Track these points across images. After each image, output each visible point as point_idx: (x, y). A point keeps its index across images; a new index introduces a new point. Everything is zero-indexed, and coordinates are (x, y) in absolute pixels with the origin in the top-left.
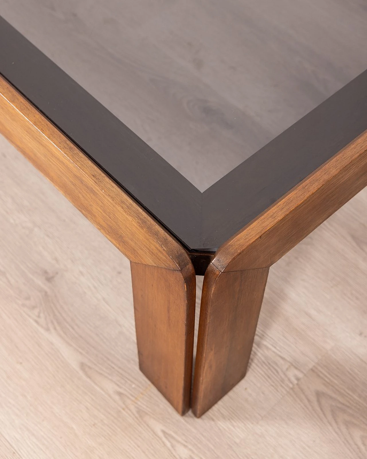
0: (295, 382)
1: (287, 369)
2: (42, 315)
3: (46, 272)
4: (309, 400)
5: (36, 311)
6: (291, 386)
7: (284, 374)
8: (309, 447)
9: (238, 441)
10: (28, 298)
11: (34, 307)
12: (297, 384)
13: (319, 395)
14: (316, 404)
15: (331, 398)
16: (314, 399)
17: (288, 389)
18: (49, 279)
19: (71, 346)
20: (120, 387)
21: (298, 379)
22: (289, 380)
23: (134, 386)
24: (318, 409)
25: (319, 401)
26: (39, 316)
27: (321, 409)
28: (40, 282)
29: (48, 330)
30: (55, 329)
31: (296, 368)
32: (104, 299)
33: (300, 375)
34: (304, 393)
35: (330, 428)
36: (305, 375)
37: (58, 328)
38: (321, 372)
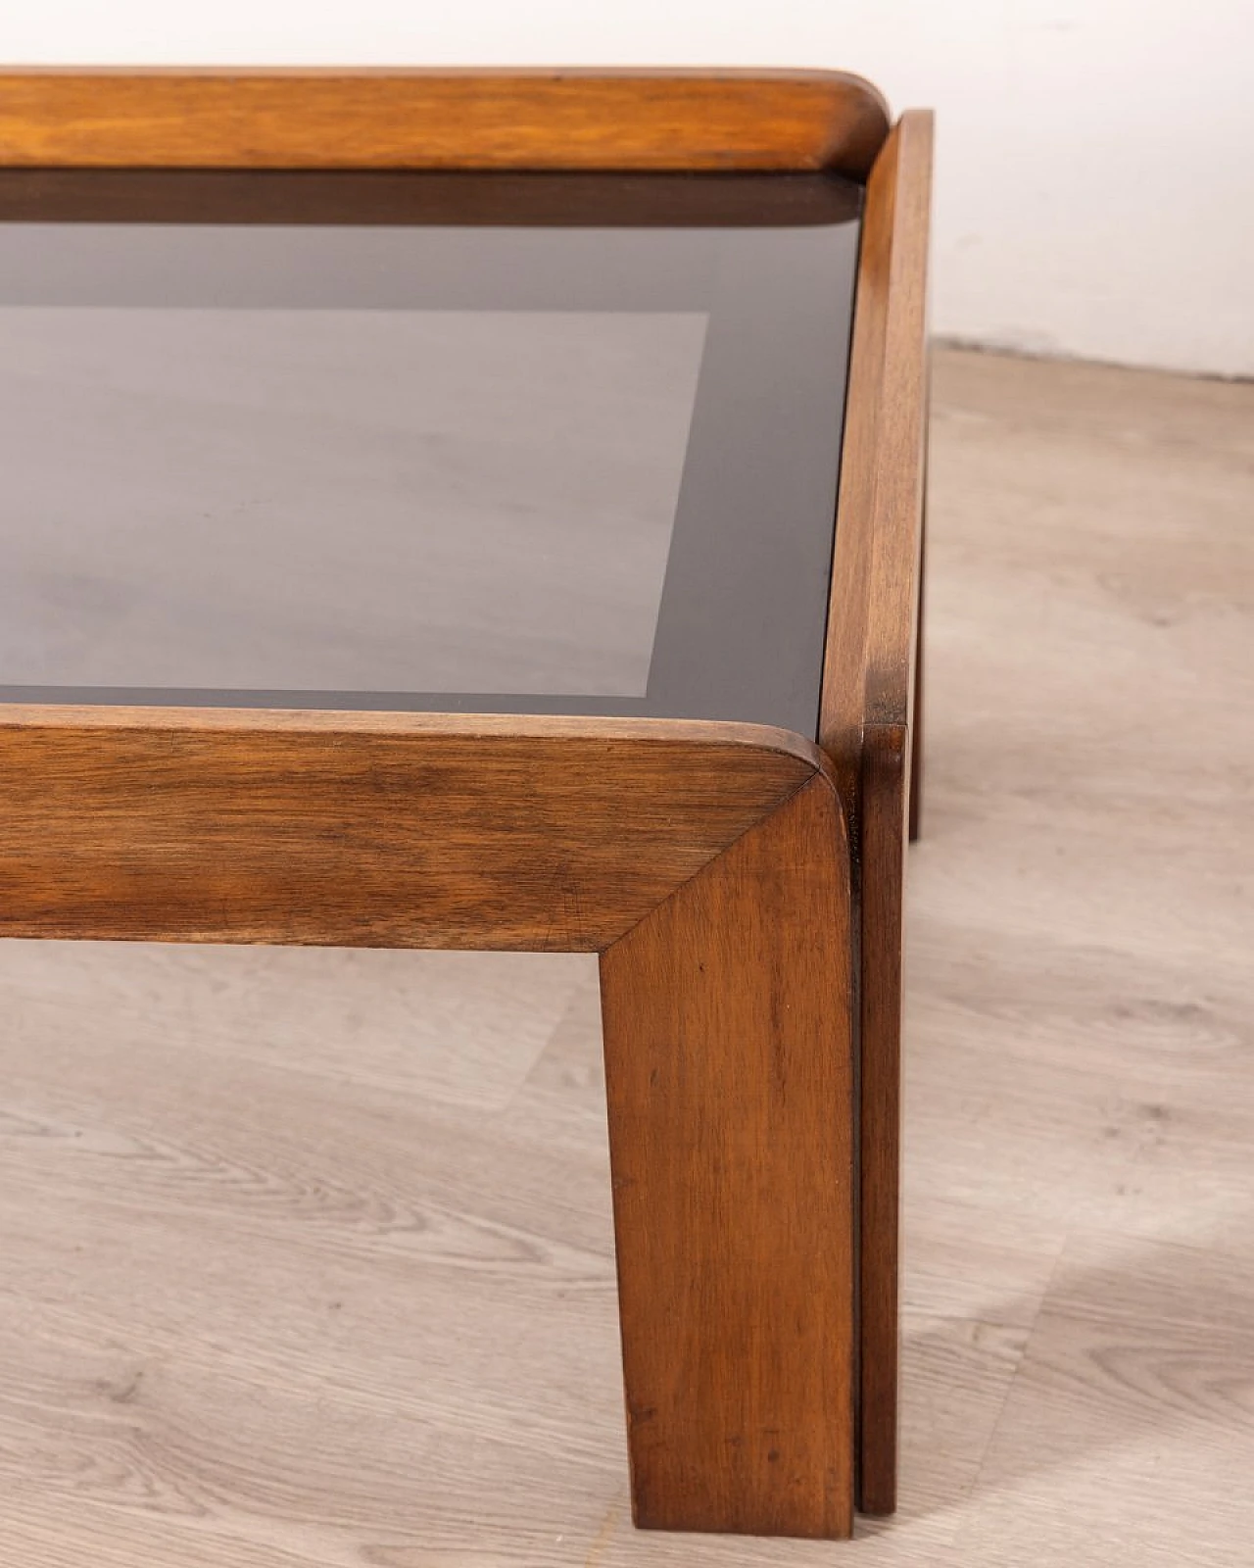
0: (1018, 1354)
1: (976, 1337)
2: (158, 1486)
3: (102, 1385)
4: (1081, 1380)
5: (135, 1484)
6: (1013, 1368)
7: (976, 1350)
8: (1152, 1476)
9: (948, 1540)
10: (88, 1463)
11: (120, 1479)
12: (1026, 1357)
13: (1098, 1357)
14: (1106, 1380)
15: (1136, 1351)
16: (1093, 1371)
17: (1009, 1379)
18: (124, 1397)
19: (303, 1521)
20: (524, 1557)
21: (1021, 1347)
22: (997, 1356)
23: (559, 1538)
24: (1120, 1387)
25: (1109, 1371)
26: (152, 1493)
27: (1128, 1384)
28: (99, 1413)
29: (202, 1512)
30: (224, 1502)
31: (1000, 1326)
32: (329, 1380)
33: (1021, 1336)
34: (1057, 1370)
35: (1181, 1414)
36: (1032, 1330)
37: (232, 1497)
38: (1073, 1308)
